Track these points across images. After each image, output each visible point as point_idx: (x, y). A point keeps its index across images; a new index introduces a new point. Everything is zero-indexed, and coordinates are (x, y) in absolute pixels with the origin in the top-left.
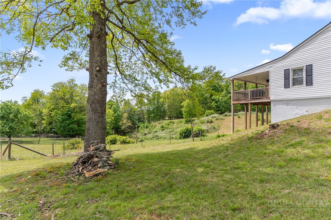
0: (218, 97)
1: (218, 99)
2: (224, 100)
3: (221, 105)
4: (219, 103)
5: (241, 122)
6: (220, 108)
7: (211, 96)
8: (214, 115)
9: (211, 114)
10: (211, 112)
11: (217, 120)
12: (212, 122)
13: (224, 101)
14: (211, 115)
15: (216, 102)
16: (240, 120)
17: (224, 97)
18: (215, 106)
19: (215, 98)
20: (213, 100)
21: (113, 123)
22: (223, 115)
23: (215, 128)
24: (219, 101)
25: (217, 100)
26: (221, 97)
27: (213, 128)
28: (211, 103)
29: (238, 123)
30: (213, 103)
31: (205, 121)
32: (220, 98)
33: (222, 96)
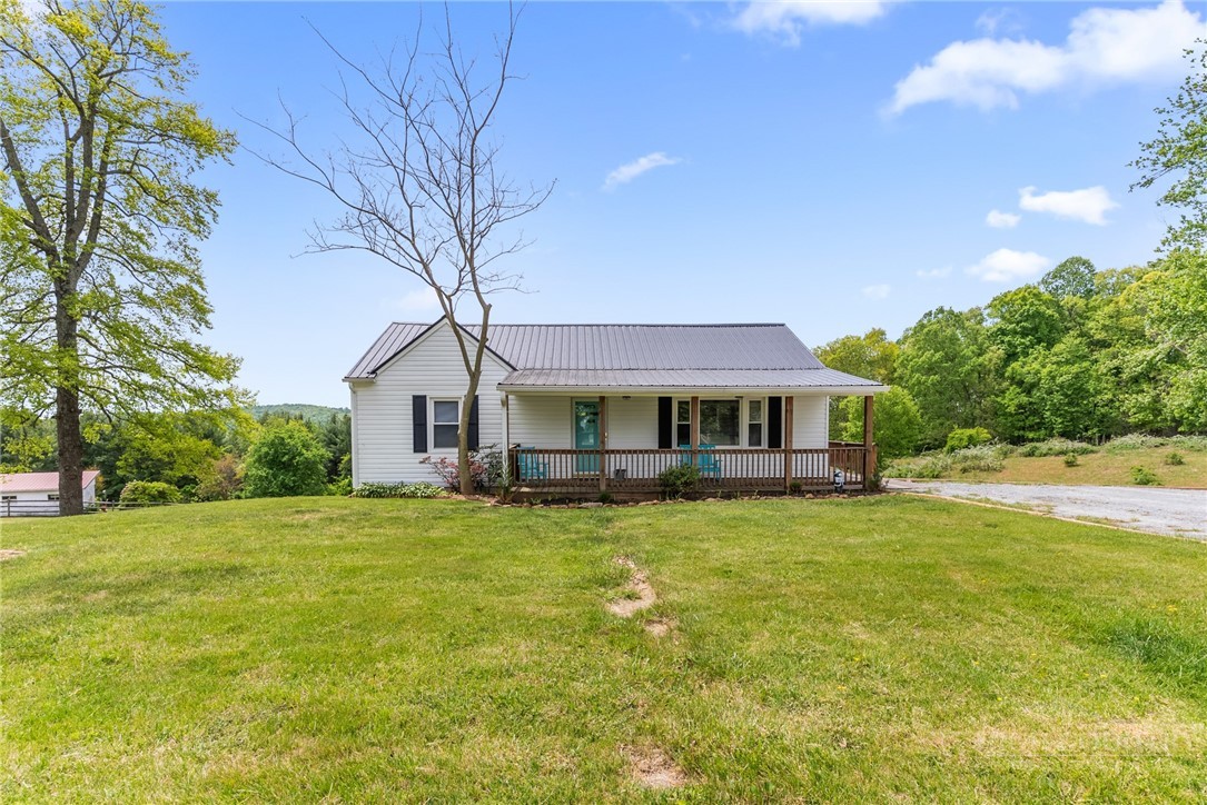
1: (1036, 375)
2: (1059, 380)
3: (1045, 405)
4: (1036, 394)
7: (1009, 358)
8: (978, 451)
9: (972, 442)
10: (972, 437)
13: (1061, 386)
15: (1026, 392)
17: (1066, 363)
19: (1024, 370)
20: (1013, 380)
24: (1037, 385)
25: (1029, 379)
26: (1049, 367)
28: (1002, 393)
30: (1010, 393)
32: (1045, 372)
33: (1055, 359)
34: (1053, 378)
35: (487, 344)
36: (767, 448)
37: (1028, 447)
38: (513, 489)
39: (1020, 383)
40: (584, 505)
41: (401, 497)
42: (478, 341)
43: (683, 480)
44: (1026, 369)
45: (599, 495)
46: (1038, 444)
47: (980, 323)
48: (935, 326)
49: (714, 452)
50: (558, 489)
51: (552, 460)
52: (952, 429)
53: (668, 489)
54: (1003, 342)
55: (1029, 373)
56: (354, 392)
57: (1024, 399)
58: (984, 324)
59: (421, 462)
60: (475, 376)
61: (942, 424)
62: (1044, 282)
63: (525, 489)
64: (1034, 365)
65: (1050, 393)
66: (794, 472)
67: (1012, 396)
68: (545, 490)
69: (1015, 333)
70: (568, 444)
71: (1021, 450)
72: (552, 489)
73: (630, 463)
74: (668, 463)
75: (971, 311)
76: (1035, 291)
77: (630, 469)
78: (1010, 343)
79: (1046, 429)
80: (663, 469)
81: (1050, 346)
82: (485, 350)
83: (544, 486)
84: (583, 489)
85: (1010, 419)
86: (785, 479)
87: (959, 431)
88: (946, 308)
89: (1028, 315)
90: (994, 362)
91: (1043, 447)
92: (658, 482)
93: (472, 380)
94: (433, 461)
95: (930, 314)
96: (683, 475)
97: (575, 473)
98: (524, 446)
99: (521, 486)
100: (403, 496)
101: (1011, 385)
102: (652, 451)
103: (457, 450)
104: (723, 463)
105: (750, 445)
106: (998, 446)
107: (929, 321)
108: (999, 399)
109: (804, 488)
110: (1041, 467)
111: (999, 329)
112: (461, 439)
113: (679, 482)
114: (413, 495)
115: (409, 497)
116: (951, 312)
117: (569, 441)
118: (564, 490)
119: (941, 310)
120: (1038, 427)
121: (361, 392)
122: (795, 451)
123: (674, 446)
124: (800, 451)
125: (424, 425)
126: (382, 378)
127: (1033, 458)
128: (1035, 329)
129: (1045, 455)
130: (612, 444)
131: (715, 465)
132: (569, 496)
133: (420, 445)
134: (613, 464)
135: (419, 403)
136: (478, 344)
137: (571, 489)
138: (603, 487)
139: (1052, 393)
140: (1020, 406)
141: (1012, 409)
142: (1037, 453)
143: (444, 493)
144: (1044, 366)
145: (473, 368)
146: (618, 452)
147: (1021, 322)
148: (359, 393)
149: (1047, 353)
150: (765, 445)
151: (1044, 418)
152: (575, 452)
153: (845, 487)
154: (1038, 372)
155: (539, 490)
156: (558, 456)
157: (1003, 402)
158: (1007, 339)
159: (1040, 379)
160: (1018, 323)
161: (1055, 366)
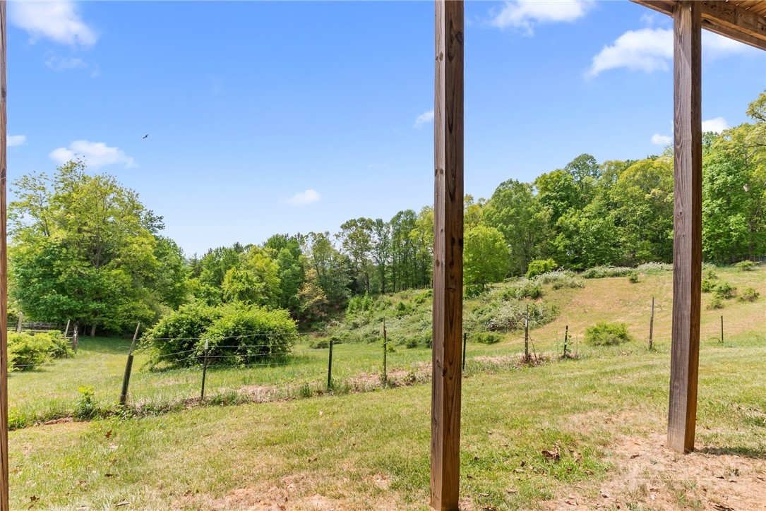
0: (574, 219)
1: (575, 225)
2: (593, 228)
3: (582, 245)
4: (576, 238)
5: (637, 296)
6: (580, 254)
7: (556, 215)
8: (552, 275)
9: (546, 269)
10: (545, 265)
11: (556, 288)
12: (537, 295)
13: (593, 233)
14: (543, 272)
15: (569, 237)
16: (634, 289)
17: (595, 217)
18: (566, 247)
19: (567, 222)
20: (559, 229)
21: (279, 296)
22: (584, 274)
23: (537, 314)
24: (577, 232)
25: (572, 228)
26: (584, 220)
27: (532, 315)
28: (554, 238)
29: (625, 301)
30: (559, 238)
31: (518, 292)
32: (582, 223)
33: (587, 214)
34: (588, 227)
37: (586, 272)
39: (565, 231)
46: (595, 269)
48: (508, 192)
54: (550, 204)
55: (570, 224)
57: (568, 242)
62: (567, 168)
67: (560, 240)
69: (555, 198)
75: (527, 183)
76: (563, 173)
78: (554, 204)
81: (580, 207)
87: (536, 262)
88: (514, 180)
89: (564, 187)
90: (547, 217)
91: (598, 271)
95: (504, 183)
101: (558, 233)
106: (566, 272)
107: (504, 188)
108: (552, 242)
111: (546, 196)
116: (517, 183)
119: (511, 182)
128: (568, 197)
139: (587, 237)
141: (561, 248)
142: (596, 275)
144: (580, 220)
147: (559, 191)
149: (580, 211)
154: (577, 223)
157: (555, 244)
158: (552, 202)
159: (579, 228)
161: (587, 219)
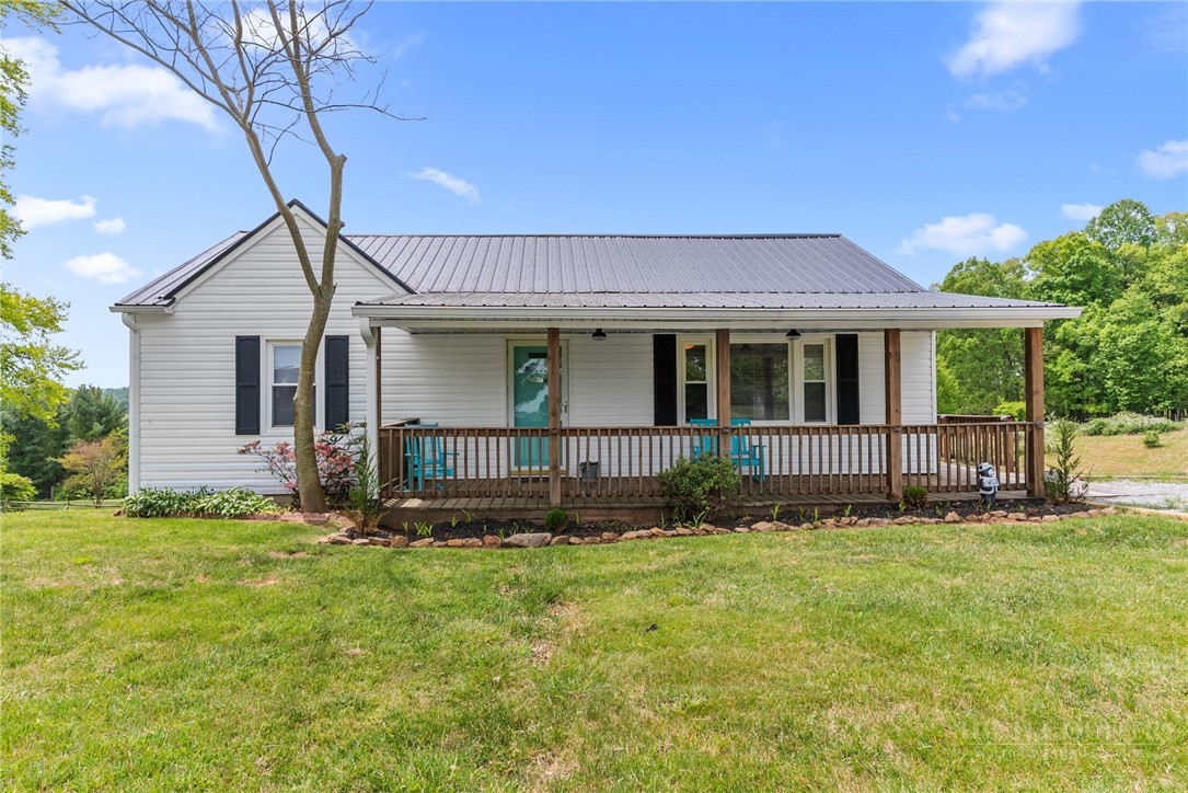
0: (1092, 325)
2: (1125, 342)
3: (1106, 372)
4: (1095, 360)
13: (1125, 350)
15: (1085, 355)
17: (1129, 322)
20: (1064, 344)
22: (1086, 427)
24: (1096, 349)
25: (1085, 342)
26: (1108, 328)
28: (1053, 359)
30: (1063, 359)
32: (1103, 333)
33: (1116, 317)
34: (1115, 340)
35: (342, 232)
36: (835, 423)
37: (1093, 423)
38: (390, 503)
39: (1074, 347)
40: (515, 538)
41: (197, 515)
42: (325, 226)
43: (707, 485)
44: (1079, 330)
45: (546, 515)
46: (1105, 420)
47: (1019, 276)
48: (968, 280)
49: (747, 431)
50: (474, 503)
51: (461, 446)
52: (996, 403)
53: (676, 501)
54: (1050, 298)
55: (1084, 334)
56: (134, 331)
57: (1080, 365)
58: (1024, 277)
59: (243, 452)
60: (323, 292)
61: (982, 397)
62: (1090, 230)
63: (414, 503)
64: (1090, 325)
65: (1112, 358)
66: (905, 465)
67: (1066, 362)
68: (450, 504)
69: (1063, 287)
70: (500, 418)
71: (1084, 427)
72: (462, 503)
73: (605, 452)
74: (676, 451)
75: (1008, 262)
76: (1080, 238)
77: (604, 461)
78: (1058, 299)
79: (1107, 401)
80: (666, 466)
81: (1106, 303)
82: (339, 242)
83: (446, 496)
84: (520, 503)
85: (1064, 390)
86: (888, 475)
87: (1006, 405)
88: (980, 259)
89: (1078, 266)
91: (1112, 422)
92: (657, 487)
93: (317, 301)
94: (265, 448)
95: (959, 267)
96: (707, 476)
97: (514, 468)
98: (426, 422)
99: (403, 498)
100: (200, 513)
101: (1063, 349)
102: (646, 431)
103: (291, 430)
104: (766, 450)
105: (807, 419)
106: (1055, 423)
107: (961, 274)
108: (1050, 366)
109: (931, 497)
110: (1115, 448)
111: (1045, 283)
112: (299, 410)
113: (699, 491)
114: (216, 513)
115: (210, 516)
116: (987, 264)
117: (503, 413)
118: (485, 504)
119: (974, 262)
120: (1099, 399)
121: (150, 331)
122: (905, 429)
123: (681, 422)
124: (915, 429)
125: (257, 387)
126: (185, 306)
127: (1101, 437)
128: (1088, 283)
129: (1116, 433)
130: (574, 418)
131: (751, 453)
132: (492, 516)
133: (247, 421)
134: (576, 454)
135: (248, 350)
136: (325, 231)
137: (497, 503)
138: (556, 499)
139: (1113, 358)
140: (1075, 374)
141: (1066, 377)
142: (1105, 430)
143: (271, 509)
144: (1101, 326)
145: (319, 281)
146: (584, 431)
147: (1070, 274)
148: (143, 333)
149: (1104, 310)
150: (832, 419)
151: (1104, 389)
152: (513, 432)
153: (1001, 495)
154: (1094, 334)
155: (437, 504)
156: (471, 440)
157: (1055, 370)
158: (1055, 294)
159: (1098, 342)
160: (1067, 275)
161: (1115, 326)
